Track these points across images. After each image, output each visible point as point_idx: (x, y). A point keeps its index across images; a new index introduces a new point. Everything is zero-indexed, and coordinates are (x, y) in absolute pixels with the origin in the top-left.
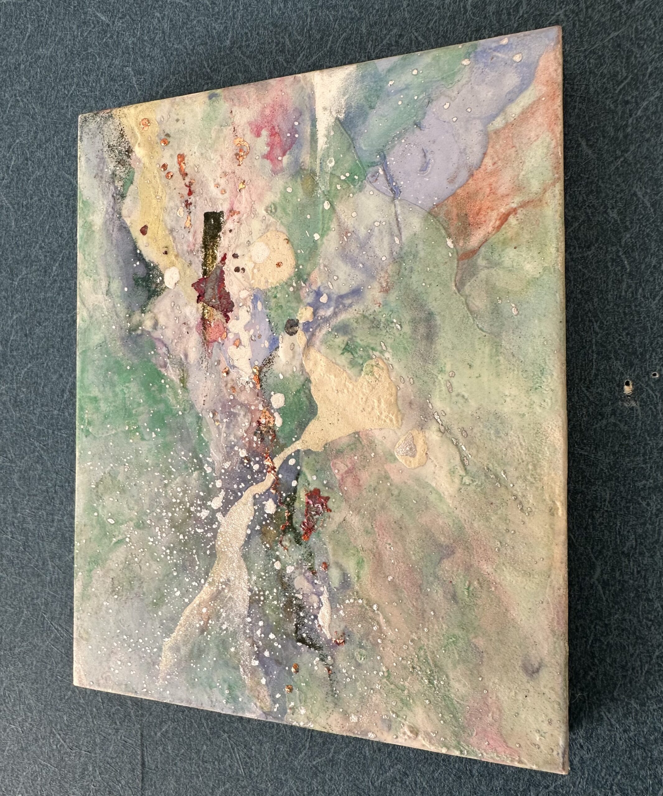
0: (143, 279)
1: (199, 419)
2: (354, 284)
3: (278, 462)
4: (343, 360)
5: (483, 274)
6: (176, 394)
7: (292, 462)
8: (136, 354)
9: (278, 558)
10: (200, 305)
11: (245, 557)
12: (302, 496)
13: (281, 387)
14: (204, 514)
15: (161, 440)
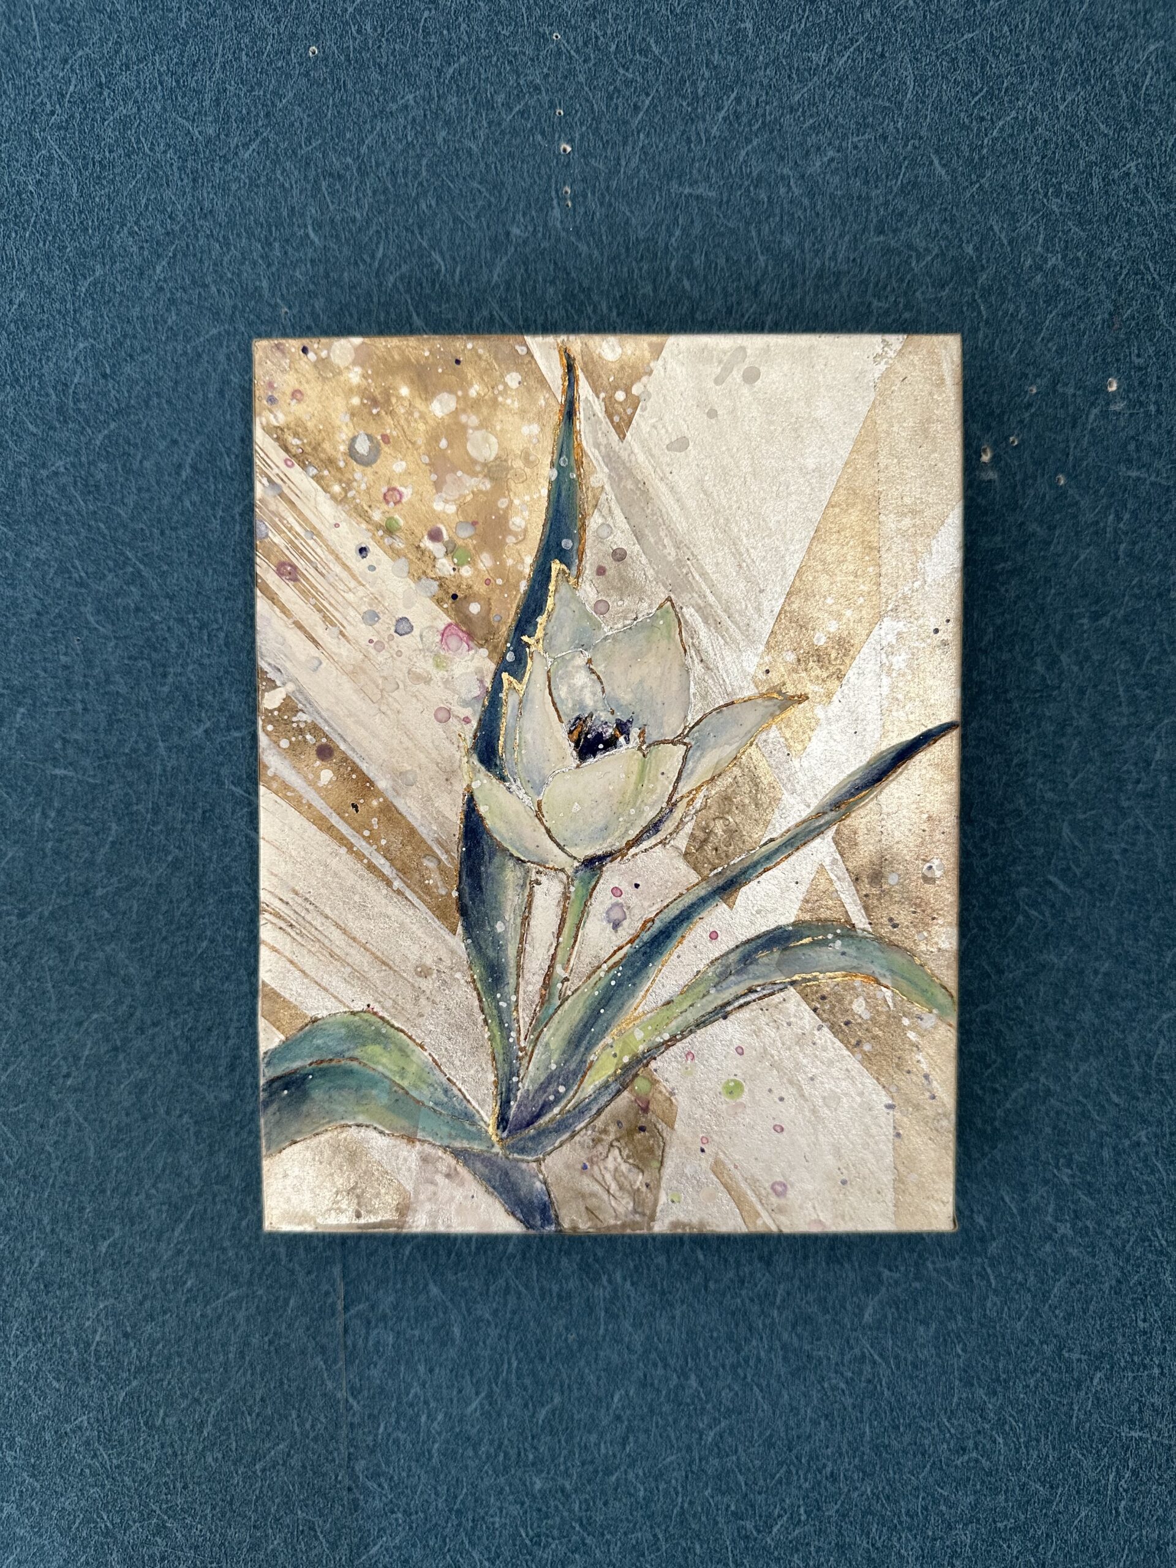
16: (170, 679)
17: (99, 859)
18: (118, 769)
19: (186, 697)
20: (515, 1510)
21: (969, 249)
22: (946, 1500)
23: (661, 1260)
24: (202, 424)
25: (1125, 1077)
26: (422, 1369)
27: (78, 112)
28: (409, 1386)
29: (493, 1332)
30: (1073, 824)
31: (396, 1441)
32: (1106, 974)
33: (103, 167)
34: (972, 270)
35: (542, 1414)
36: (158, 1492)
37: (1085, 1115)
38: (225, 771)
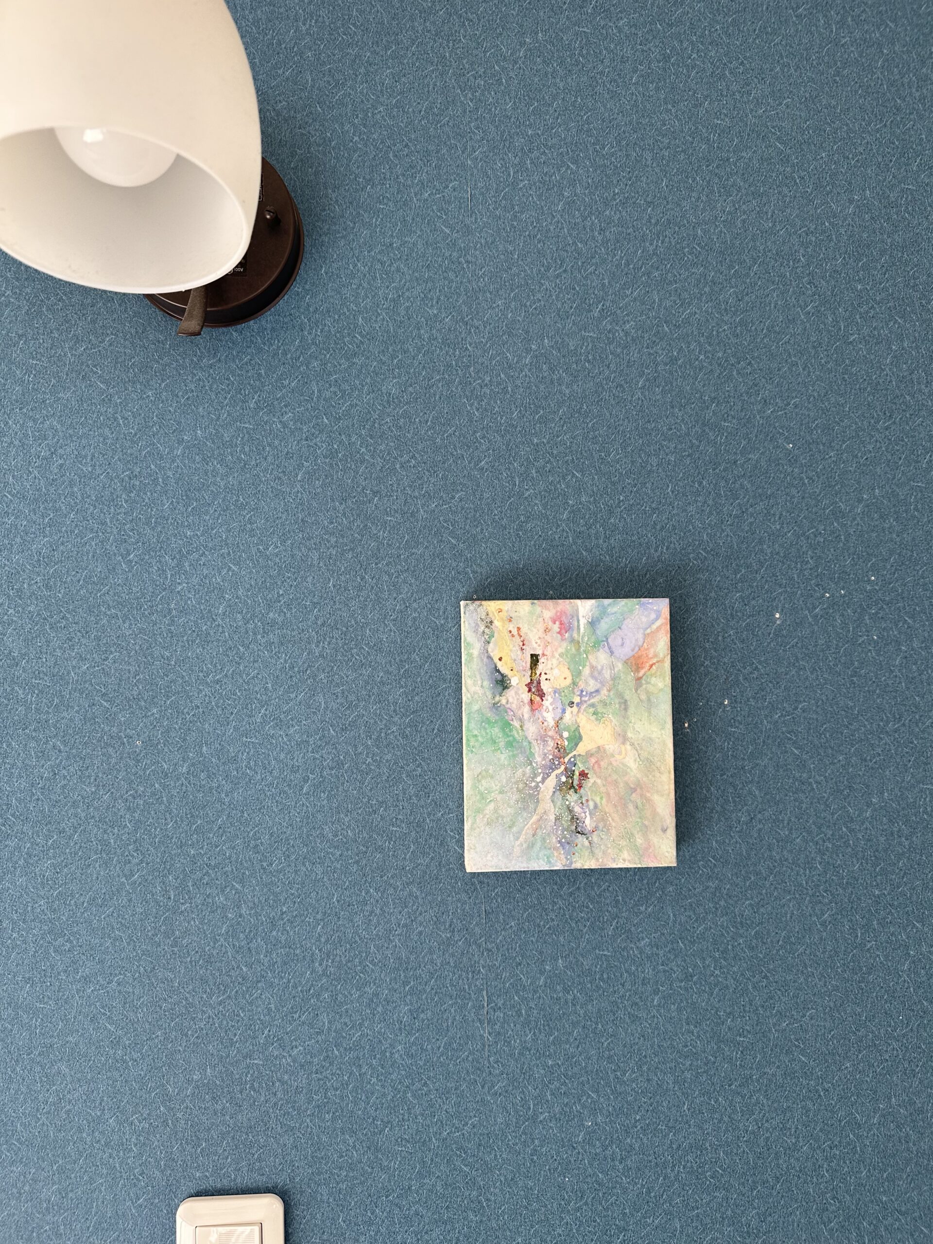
0: (500, 681)
1: (530, 743)
2: (597, 688)
3: (566, 760)
4: (593, 718)
5: (644, 686)
6: (518, 733)
7: (572, 760)
8: (497, 715)
9: (567, 800)
10: (530, 694)
11: (553, 801)
12: (577, 773)
13: (567, 729)
14: (533, 784)
15: (511, 753)
16: (430, 798)
17: (407, 857)
18: (413, 827)
19: (436, 803)
20: (542, 1072)
21: (680, 660)
22: (682, 1063)
23: (589, 985)
24: (441, 716)
25: (735, 922)
26: (512, 1025)
27: (400, 615)
28: (508, 1031)
29: (535, 1012)
30: (717, 841)
31: (504, 1050)
32: (728, 889)
33: (408, 633)
34: (681, 666)
35: (551, 1038)
36: (424, 1071)
37: (723, 935)
38: (448, 827)
